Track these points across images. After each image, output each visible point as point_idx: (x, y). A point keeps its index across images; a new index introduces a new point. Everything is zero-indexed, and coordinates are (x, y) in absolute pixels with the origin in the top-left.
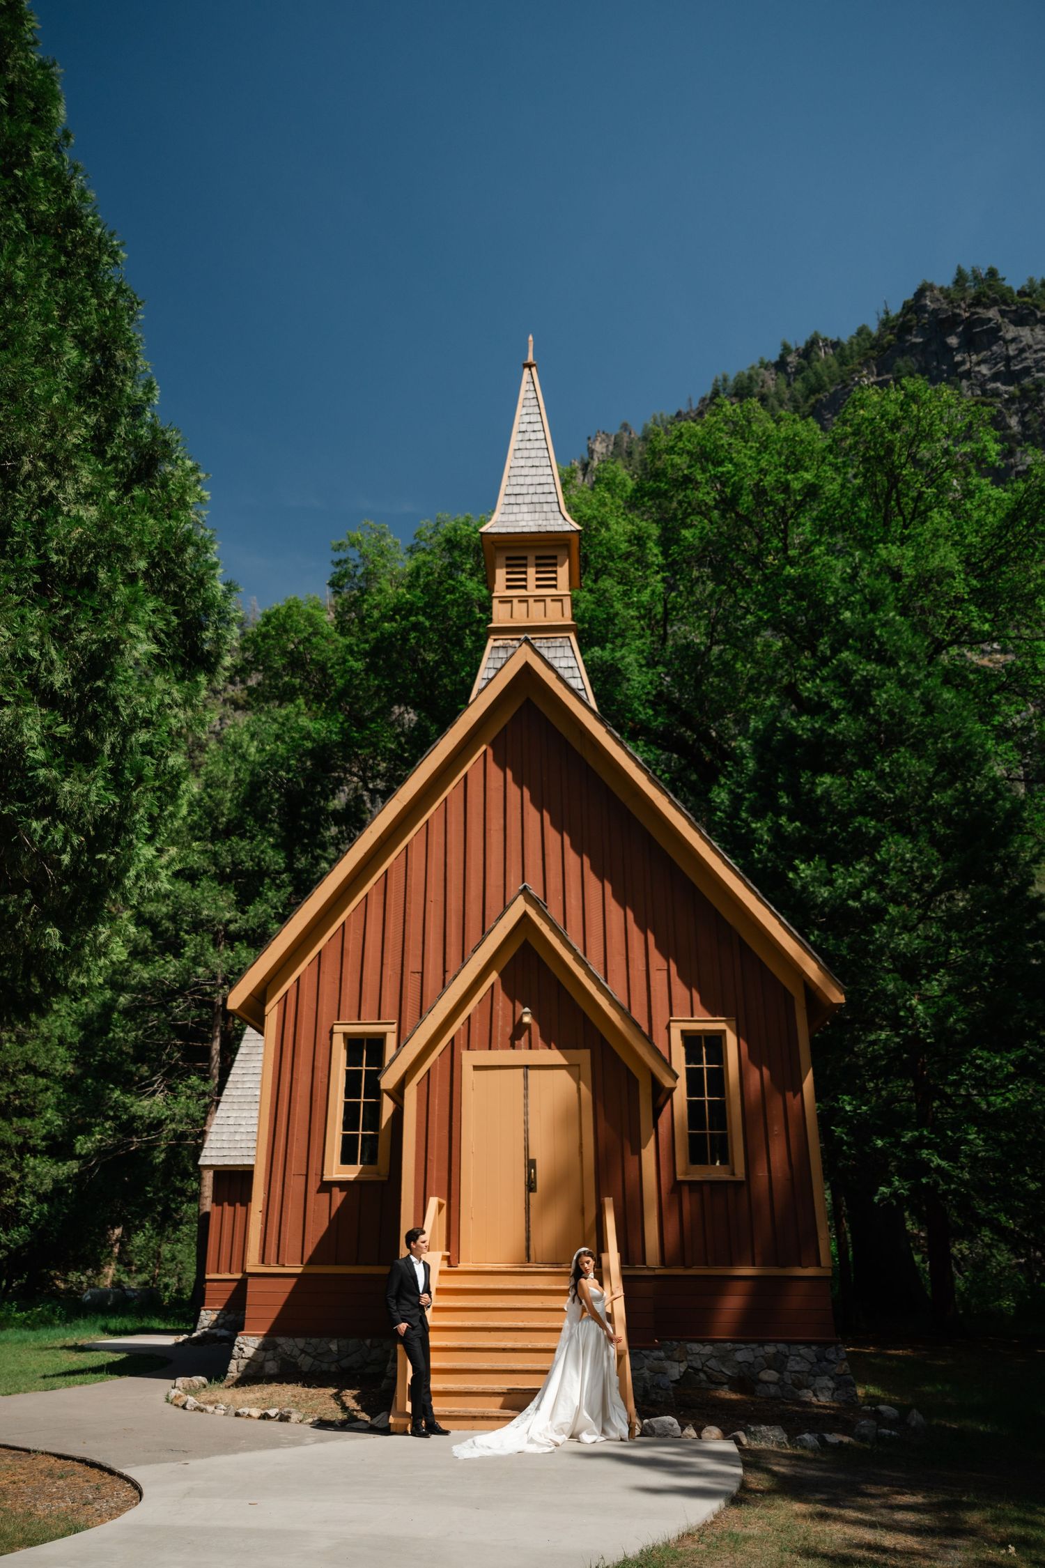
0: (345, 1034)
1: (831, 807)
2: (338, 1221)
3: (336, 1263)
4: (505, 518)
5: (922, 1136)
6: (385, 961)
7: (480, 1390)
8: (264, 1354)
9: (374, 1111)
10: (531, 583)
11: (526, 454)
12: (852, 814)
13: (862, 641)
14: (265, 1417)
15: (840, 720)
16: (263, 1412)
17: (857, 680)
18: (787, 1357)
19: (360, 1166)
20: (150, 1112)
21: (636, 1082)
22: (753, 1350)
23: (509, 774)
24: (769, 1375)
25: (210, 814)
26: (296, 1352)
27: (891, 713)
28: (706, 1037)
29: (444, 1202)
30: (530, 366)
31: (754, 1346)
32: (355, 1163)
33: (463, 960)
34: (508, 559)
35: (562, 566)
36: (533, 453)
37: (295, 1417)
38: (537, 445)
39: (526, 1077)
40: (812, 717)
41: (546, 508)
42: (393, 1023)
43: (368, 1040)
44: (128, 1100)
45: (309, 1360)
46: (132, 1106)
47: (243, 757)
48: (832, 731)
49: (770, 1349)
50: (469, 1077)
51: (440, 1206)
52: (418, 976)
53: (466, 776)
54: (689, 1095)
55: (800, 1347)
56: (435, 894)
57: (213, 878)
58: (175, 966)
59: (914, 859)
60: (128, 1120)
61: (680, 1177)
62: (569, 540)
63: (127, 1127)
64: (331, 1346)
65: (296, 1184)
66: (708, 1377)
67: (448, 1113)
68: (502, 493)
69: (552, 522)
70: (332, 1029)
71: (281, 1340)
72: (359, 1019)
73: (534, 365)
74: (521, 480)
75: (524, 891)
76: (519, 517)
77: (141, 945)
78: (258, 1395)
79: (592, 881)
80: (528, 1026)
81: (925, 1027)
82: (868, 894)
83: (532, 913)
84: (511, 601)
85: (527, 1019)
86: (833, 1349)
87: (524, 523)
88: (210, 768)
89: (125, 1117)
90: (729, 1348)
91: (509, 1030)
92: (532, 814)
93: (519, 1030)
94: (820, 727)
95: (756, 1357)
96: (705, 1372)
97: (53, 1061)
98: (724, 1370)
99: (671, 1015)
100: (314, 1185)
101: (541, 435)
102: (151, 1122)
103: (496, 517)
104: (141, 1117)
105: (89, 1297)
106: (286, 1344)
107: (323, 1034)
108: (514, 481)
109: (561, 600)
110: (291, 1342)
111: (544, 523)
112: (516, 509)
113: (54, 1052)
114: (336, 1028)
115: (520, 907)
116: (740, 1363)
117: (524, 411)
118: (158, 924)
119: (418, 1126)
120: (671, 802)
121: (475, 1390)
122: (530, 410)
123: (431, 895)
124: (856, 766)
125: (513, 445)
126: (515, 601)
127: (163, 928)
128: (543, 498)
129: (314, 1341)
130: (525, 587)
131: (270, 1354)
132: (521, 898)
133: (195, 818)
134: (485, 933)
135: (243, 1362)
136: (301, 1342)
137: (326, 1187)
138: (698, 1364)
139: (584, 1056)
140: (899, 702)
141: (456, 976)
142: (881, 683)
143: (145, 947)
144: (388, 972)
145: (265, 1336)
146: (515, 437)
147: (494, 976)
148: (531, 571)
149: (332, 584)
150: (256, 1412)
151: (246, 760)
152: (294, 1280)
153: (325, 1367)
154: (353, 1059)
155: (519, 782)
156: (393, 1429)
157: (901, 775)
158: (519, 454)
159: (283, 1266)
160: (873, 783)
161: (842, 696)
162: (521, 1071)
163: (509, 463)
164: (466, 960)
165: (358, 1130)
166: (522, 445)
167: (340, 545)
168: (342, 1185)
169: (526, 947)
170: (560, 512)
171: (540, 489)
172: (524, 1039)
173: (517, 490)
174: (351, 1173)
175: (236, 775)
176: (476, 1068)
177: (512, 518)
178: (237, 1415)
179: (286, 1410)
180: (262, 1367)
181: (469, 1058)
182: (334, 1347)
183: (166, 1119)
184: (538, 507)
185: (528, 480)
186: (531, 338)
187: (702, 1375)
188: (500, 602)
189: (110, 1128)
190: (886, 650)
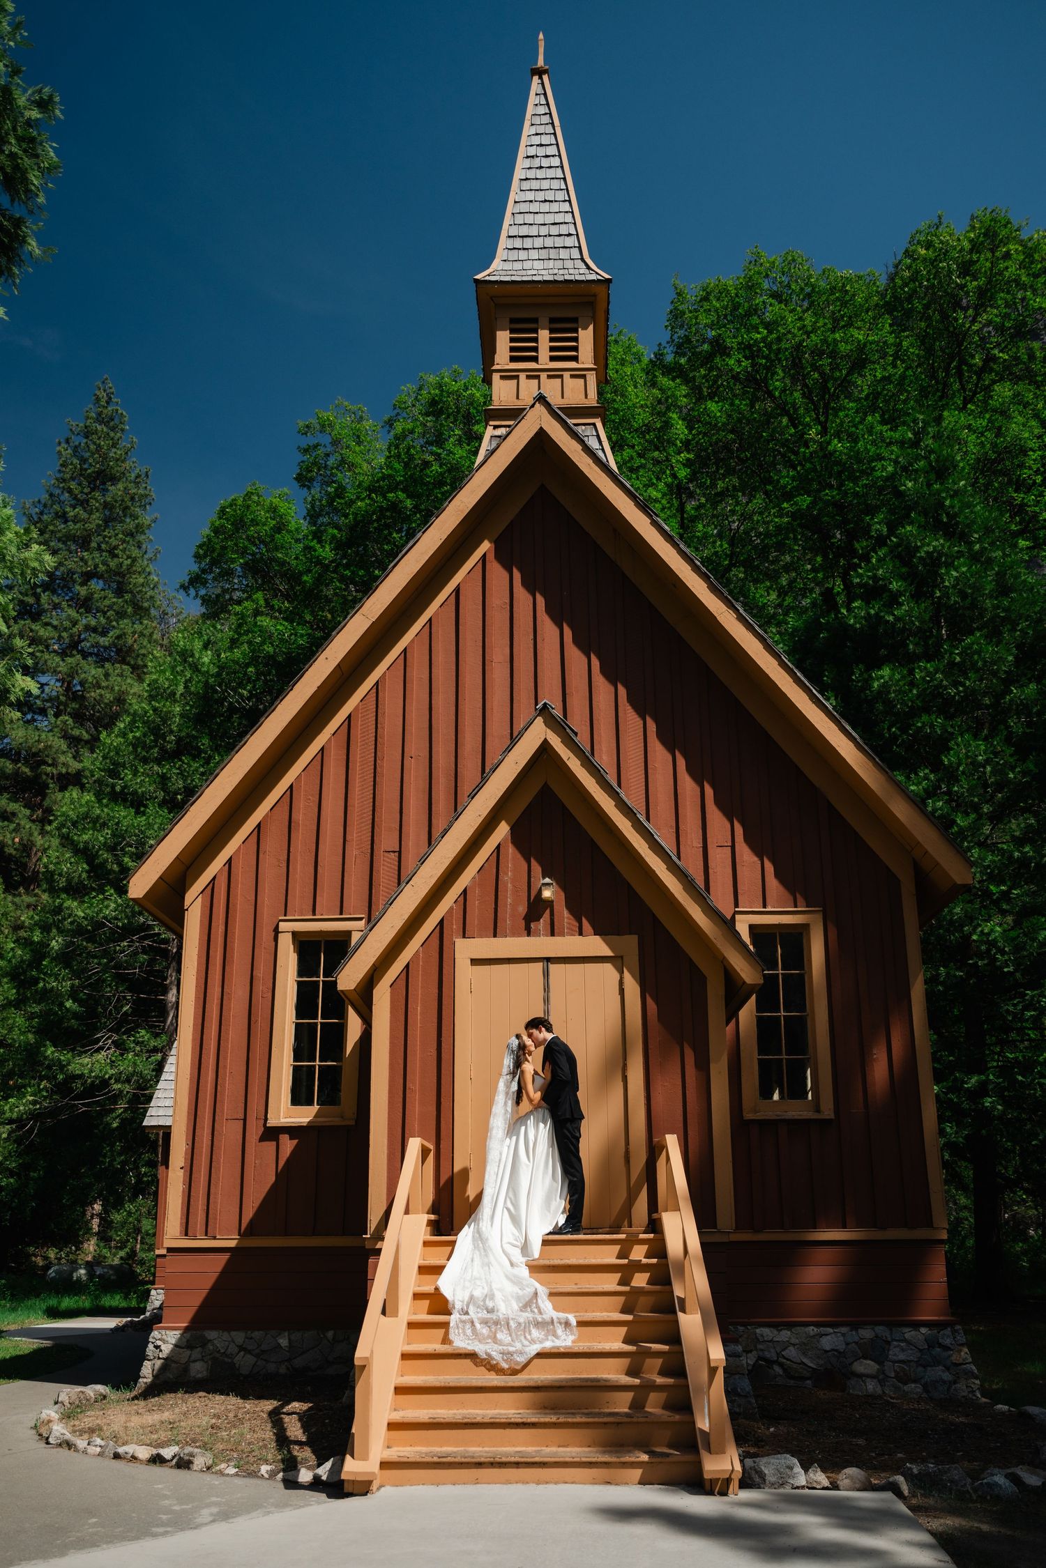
0: (295, 934)
1: (889, 704)
2: (286, 1176)
3: (286, 1234)
4: (508, 266)
5: (987, 1081)
6: (348, 837)
7: (486, 1420)
8: (188, 1352)
9: (336, 1034)
10: (544, 354)
11: (535, 184)
12: (914, 713)
13: (926, 515)
14: (157, 1460)
15: (901, 604)
16: (155, 1452)
17: (921, 558)
18: (889, 1343)
19: (316, 1107)
20: (91, 1071)
21: (703, 980)
22: (843, 1335)
23: (517, 575)
24: (866, 1366)
25: (156, 732)
26: (233, 1349)
27: (963, 595)
28: (781, 935)
29: (431, 1147)
30: (540, 73)
31: (844, 1330)
32: (310, 1103)
33: (456, 810)
34: (512, 321)
35: (585, 328)
36: (545, 185)
37: (199, 1462)
38: (551, 173)
39: (546, 974)
40: (868, 603)
41: (564, 254)
42: (361, 919)
43: (327, 942)
44: (64, 1057)
45: (250, 1359)
46: (69, 1064)
47: (195, 668)
48: (891, 618)
49: (866, 1333)
50: (464, 974)
51: (425, 1152)
52: (394, 856)
53: (457, 590)
54: (758, 1011)
55: (906, 1330)
56: (417, 746)
57: (163, 804)
58: (116, 902)
59: (988, 761)
60: (65, 1080)
61: (748, 1116)
62: (595, 295)
63: (64, 1088)
64: (281, 1341)
65: (230, 1132)
66: (785, 1370)
67: (435, 1025)
68: (504, 234)
69: (571, 271)
70: (277, 926)
71: (212, 1335)
72: (314, 914)
73: (546, 72)
74: (529, 219)
75: (544, 711)
76: (528, 265)
77: (76, 880)
78: (166, 1415)
79: (630, 718)
80: (549, 904)
81: (1003, 952)
82: (934, 803)
83: (556, 742)
84: (517, 377)
85: (547, 894)
86: (948, 1331)
87: (534, 272)
88: (154, 677)
89: (61, 1077)
90: (812, 1333)
91: (522, 909)
92: (548, 629)
93: (536, 909)
94: (877, 614)
95: (847, 1344)
96: (781, 1365)
97: (11, 1030)
98: (805, 1361)
99: (737, 905)
100: (254, 1132)
101: (556, 161)
102: (93, 1082)
103: (496, 264)
104: (81, 1076)
105: (54, 1274)
106: (217, 1338)
107: (265, 934)
108: (519, 219)
109: (584, 377)
110: (225, 1335)
111: (561, 272)
112: (523, 255)
113: (10, 1022)
114: (282, 926)
115: (538, 733)
116: (826, 1352)
117: (533, 130)
118: (96, 856)
119: (392, 1043)
120: (741, 618)
121: (479, 1419)
122: (541, 129)
123: (411, 749)
124: (918, 658)
125: (519, 173)
126: (522, 376)
127: (101, 860)
128: (559, 242)
129: (257, 1334)
130: (535, 359)
131: (196, 1353)
132: (539, 720)
133: (137, 734)
134: (485, 776)
135: (159, 1363)
136: (239, 1337)
137: (272, 1134)
138: (771, 1355)
139: (631, 943)
140: (972, 580)
141: (445, 832)
142: (950, 560)
143: (81, 882)
144: (353, 851)
145: (186, 1329)
146: (521, 163)
147: (502, 830)
148: (544, 335)
149: (299, 478)
150: (144, 1453)
151: (198, 671)
152: (226, 1256)
153: (272, 1367)
154: (306, 966)
155: (530, 586)
156: (347, 1488)
157: (974, 664)
158: (526, 185)
159: (215, 1238)
160: (939, 676)
161: (902, 577)
162: (539, 966)
163: (512, 197)
164: (459, 810)
165: (315, 1061)
166: (531, 174)
167: (307, 427)
168: (292, 1131)
169: (546, 794)
170: (582, 259)
171: (554, 230)
172: (543, 923)
173: (524, 231)
174: (304, 1116)
175: (186, 687)
176: (475, 962)
177: (518, 266)
178: (117, 1456)
179: (188, 1449)
180: (186, 1370)
181: (465, 949)
182: (284, 1342)
183: (110, 1078)
184: (553, 254)
185: (539, 219)
186: (541, 36)
187: (777, 1369)
188: (502, 378)
189: (45, 1088)
190: (957, 523)
